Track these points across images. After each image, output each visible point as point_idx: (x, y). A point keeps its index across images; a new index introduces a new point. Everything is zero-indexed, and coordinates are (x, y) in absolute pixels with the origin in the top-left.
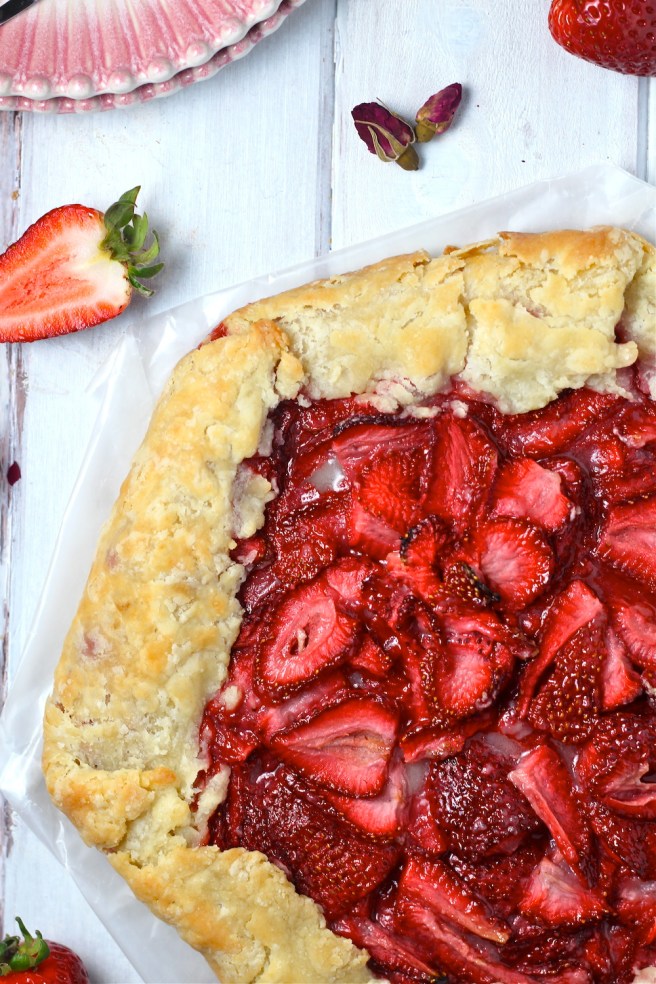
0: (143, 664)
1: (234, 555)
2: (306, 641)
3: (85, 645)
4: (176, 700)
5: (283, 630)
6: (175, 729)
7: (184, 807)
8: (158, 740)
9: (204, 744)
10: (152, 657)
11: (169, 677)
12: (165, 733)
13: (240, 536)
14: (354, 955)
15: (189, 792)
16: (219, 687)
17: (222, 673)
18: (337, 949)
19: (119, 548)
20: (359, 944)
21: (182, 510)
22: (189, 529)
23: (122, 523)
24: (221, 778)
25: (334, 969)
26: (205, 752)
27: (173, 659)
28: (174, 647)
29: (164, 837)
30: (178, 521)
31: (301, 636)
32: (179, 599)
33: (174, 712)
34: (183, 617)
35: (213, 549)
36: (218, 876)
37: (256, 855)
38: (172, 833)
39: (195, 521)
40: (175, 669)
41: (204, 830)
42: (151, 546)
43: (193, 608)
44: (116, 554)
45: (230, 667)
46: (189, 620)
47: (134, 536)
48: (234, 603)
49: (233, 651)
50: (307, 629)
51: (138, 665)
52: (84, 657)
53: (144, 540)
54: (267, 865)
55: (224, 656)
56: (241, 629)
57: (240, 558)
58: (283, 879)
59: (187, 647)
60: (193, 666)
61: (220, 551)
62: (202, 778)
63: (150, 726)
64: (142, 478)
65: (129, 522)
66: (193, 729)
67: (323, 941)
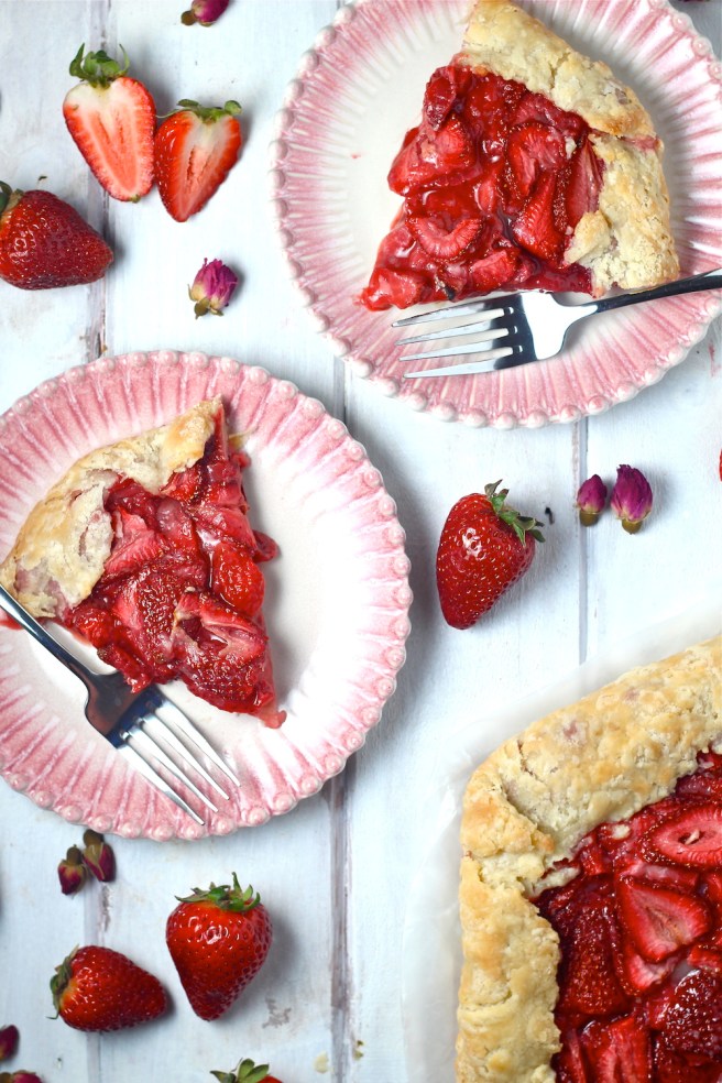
0: (593, 771)
1: (700, 756)
2: (695, 841)
3: (568, 728)
4: (591, 806)
5: (687, 824)
6: (574, 821)
7: (541, 871)
8: (560, 819)
9: (581, 845)
10: (602, 771)
11: (600, 790)
12: (568, 819)
13: (714, 748)
14: (554, 1042)
15: (550, 864)
16: (618, 820)
17: (627, 814)
18: (549, 1030)
19: (642, 693)
20: (563, 1039)
21: (698, 707)
22: (692, 720)
23: (655, 680)
24: (572, 872)
25: (537, 1040)
26: (577, 849)
27: (613, 783)
28: (621, 776)
29: (513, 878)
30: (691, 710)
31: (694, 836)
32: (648, 752)
33: (582, 812)
34: (640, 765)
35: (695, 743)
36: (523, 927)
37: (554, 935)
38: (519, 879)
39: (698, 718)
40: (608, 788)
41: (539, 892)
42: (663, 709)
43: (652, 763)
44: (637, 694)
45: (636, 815)
46: (643, 769)
47: (658, 694)
48: (674, 782)
49: (646, 808)
50: (702, 835)
51: (590, 767)
52: (562, 734)
53: (662, 703)
54: (556, 946)
55: (638, 806)
56: (663, 800)
57: (701, 760)
58: (556, 963)
59: (627, 782)
60: (618, 796)
61: (696, 747)
62: (564, 863)
63: (562, 806)
64: (692, 666)
65: (662, 684)
66: (583, 831)
67: (545, 1018)
